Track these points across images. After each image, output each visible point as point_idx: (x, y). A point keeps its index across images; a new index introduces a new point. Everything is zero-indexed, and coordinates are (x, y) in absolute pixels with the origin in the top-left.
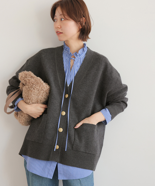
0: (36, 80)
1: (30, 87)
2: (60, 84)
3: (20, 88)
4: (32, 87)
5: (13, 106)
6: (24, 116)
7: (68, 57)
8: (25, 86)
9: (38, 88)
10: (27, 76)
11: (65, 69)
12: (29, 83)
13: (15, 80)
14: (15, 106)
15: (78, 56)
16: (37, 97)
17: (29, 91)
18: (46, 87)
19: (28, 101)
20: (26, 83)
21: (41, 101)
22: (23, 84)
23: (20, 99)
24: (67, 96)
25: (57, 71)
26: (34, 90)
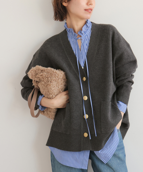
0: (48, 73)
1: (46, 82)
2: (74, 69)
3: (35, 87)
4: (49, 81)
5: (37, 107)
6: (52, 111)
7: (74, 38)
8: (40, 83)
9: (54, 79)
10: (37, 72)
11: (74, 52)
12: (43, 79)
13: (27, 81)
14: (38, 106)
15: (84, 34)
16: (58, 88)
17: (47, 87)
18: (61, 74)
19: (51, 96)
20: (40, 80)
21: (63, 90)
22: (37, 82)
23: (40, 97)
24: (85, 79)
25: (68, 56)
26: (51, 83)
